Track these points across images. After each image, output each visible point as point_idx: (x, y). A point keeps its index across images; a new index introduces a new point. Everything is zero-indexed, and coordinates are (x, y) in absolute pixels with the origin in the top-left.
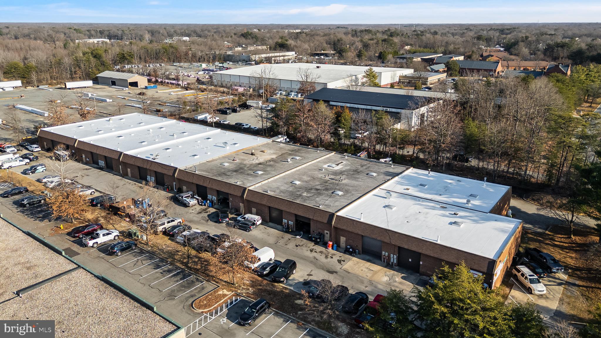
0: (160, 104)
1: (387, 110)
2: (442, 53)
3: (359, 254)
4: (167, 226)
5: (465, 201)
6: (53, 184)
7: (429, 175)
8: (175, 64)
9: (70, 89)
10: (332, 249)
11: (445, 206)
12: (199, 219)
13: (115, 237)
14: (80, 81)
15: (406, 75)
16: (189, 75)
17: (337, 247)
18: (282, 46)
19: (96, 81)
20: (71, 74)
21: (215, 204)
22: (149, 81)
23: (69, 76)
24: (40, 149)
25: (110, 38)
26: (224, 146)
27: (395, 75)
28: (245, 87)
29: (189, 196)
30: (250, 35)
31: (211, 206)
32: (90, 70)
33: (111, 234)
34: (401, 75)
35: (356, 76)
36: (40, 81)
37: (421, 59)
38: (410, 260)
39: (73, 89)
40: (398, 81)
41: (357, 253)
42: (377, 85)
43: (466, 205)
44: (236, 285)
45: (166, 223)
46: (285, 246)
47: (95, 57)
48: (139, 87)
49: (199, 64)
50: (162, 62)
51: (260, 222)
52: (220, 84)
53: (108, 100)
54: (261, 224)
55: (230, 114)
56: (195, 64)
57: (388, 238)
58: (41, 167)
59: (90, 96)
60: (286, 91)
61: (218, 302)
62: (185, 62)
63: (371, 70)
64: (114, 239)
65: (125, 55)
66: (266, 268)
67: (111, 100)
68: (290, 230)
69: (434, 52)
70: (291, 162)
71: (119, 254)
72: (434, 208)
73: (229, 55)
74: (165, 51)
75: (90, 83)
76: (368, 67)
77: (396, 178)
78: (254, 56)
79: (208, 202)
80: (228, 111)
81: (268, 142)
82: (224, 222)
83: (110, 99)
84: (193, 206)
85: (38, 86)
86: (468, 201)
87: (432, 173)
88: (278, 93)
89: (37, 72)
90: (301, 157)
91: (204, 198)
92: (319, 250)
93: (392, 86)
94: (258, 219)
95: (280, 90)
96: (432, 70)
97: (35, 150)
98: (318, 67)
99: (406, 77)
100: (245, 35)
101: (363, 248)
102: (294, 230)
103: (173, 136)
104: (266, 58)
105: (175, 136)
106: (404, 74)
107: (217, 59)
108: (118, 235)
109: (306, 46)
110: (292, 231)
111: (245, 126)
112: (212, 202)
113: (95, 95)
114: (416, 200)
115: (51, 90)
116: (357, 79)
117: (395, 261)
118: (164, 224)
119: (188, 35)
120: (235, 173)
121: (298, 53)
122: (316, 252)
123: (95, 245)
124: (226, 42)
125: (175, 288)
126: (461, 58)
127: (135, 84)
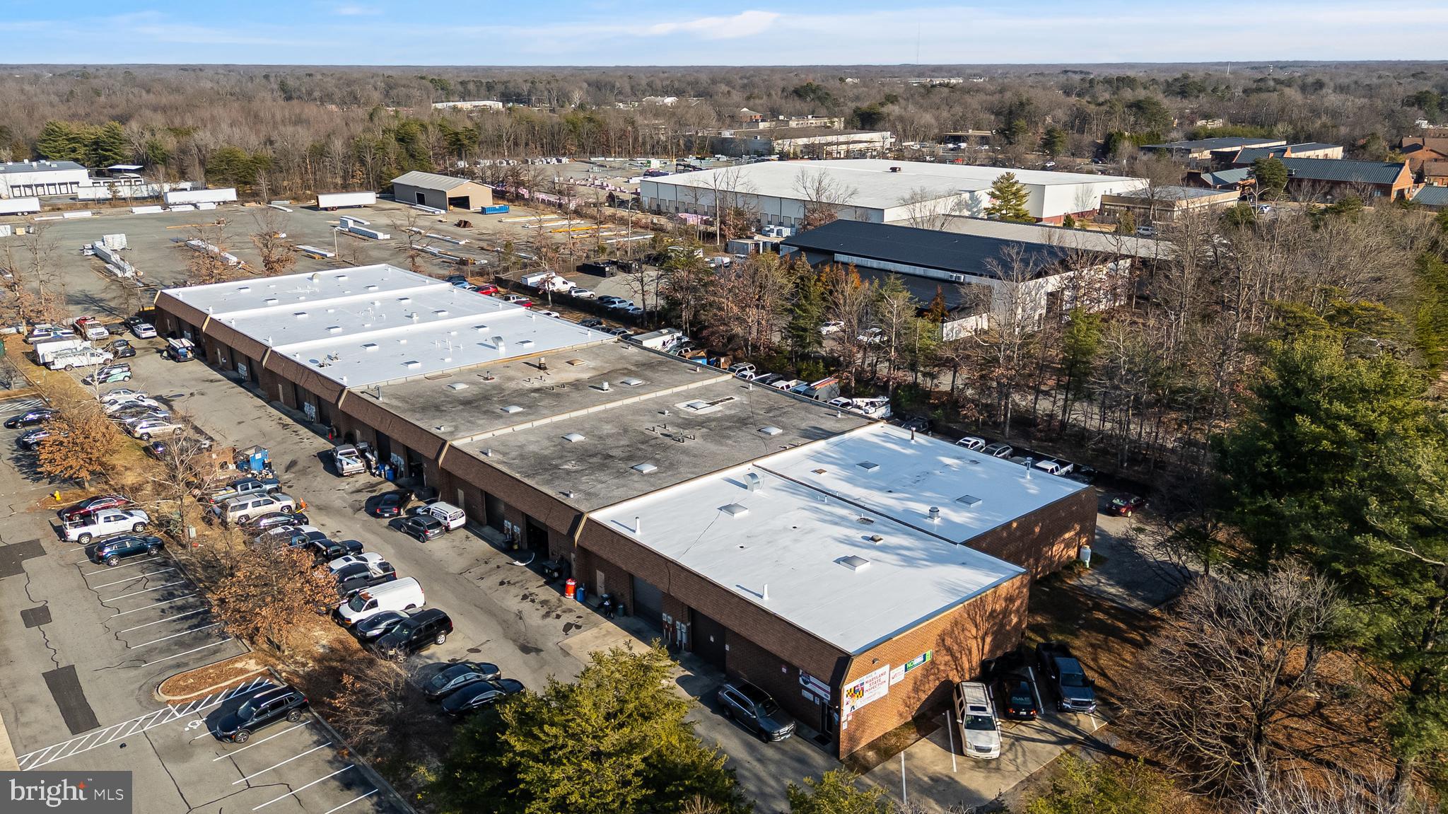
0: (482, 249)
1: (959, 278)
2: (1287, 138)
3: (626, 613)
4: (250, 511)
5: (925, 509)
6: (116, 407)
7: (913, 442)
8: (593, 159)
9: (326, 209)
10: (575, 597)
11: (871, 517)
12: (345, 505)
13: (135, 526)
14: (360, 191)
15: (1119, 195)
16: (605, 184)
17: (587, 595)
18: (867, 120)
19: (388, 192)
20: (344, 178)
21: (401, 476)
22: (498, 195)
23: (339, 181)
24: (155, 334)
25: (505, 98)
26: (494, 345)
27: (1088, 193)
28: (706, 214)
29: (353, 452)
30: (814, 91)
31: (391, 477)
32: (384, 169)
33: (125, 518)
34: (1108, 193)
35: (972, 192)
36: (275, 192)
37: (1212, 153)
38: (712, 639)
39: (333, 209)
40: (1098, 207)
41: (621, 612)
42: (1020, 218)
43: (929, 521)
44: (286, 653)
45: (250, 505)
46: (475, 582)
47: (401, 140)
48: (472, 210)
49: (644, 160)
50: (564, 155)
51: (462, 521)
52: (654, 207)
53: (381, 236)
54: (465, 527)
55: (612, 275)
56: (640, 160)
57: (666, 580)
58: (120, 370)
59: (351, 224)
60: (792, 226)
61: (217, 684)
62: (620, 155)
63: (1009, 177)
64: (134, 530)
65: (461, 137)
66: (379, 623)
67: (388, 236)
68: (516, 547)
69: (1264, 137)
70: (611, 390)
71: (114, 562)
72: (840, 521)
73: (726, 139)
74: (571, 127)
75: (369, 198)
76: (1002, 171)
77: (820, 445)
78: (780, 141)
79: (387, 468)
80: (607, 269)
81: (605, 341)
82: (387, 515)
83: (385, 233)
84: (352, 475)
85: (269, 202)
86: (934, 511)
87: (921, 439)
88: (772, 231)
89: (269, 172)
90: (645, 379)
91: (384, 459)
92: (543, 598)
93: (1068, 222)
94: (455, 517)
95: (781, 224)
96: (1216, 180)
97: (144, 336)
98: (894, 170)
99: (1118, 198)
100: (800, 93)
101: (634, 601)
102: (525, 546)
103: (411, 317)
104: (806, 146)
105: (415, 318)
106: (1115, 193)
107: (695, 149)
108: (142, 523)
109: (928, 118)
110: (520, 549)
111: (617, 305)
112: (395, 470)
113: (366, 223)
114: (814, 498)
115: (289, 210)
116: (975, 200)
117: (684, 641)
118: (244, 506)
119: (678, 93)
120: (461, 407)
121: (902, 136)
122: (533, 601)
123: (85, 540)
124: (745, 109)
125: (160, 646)
126: (1337, 153)
127: (463, 202)
